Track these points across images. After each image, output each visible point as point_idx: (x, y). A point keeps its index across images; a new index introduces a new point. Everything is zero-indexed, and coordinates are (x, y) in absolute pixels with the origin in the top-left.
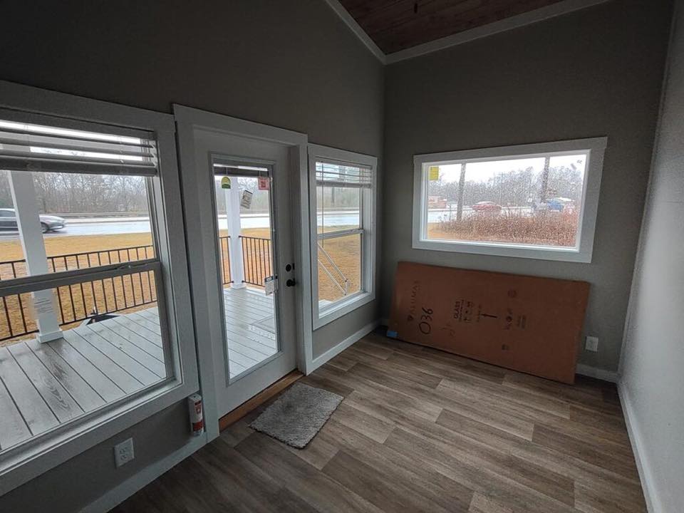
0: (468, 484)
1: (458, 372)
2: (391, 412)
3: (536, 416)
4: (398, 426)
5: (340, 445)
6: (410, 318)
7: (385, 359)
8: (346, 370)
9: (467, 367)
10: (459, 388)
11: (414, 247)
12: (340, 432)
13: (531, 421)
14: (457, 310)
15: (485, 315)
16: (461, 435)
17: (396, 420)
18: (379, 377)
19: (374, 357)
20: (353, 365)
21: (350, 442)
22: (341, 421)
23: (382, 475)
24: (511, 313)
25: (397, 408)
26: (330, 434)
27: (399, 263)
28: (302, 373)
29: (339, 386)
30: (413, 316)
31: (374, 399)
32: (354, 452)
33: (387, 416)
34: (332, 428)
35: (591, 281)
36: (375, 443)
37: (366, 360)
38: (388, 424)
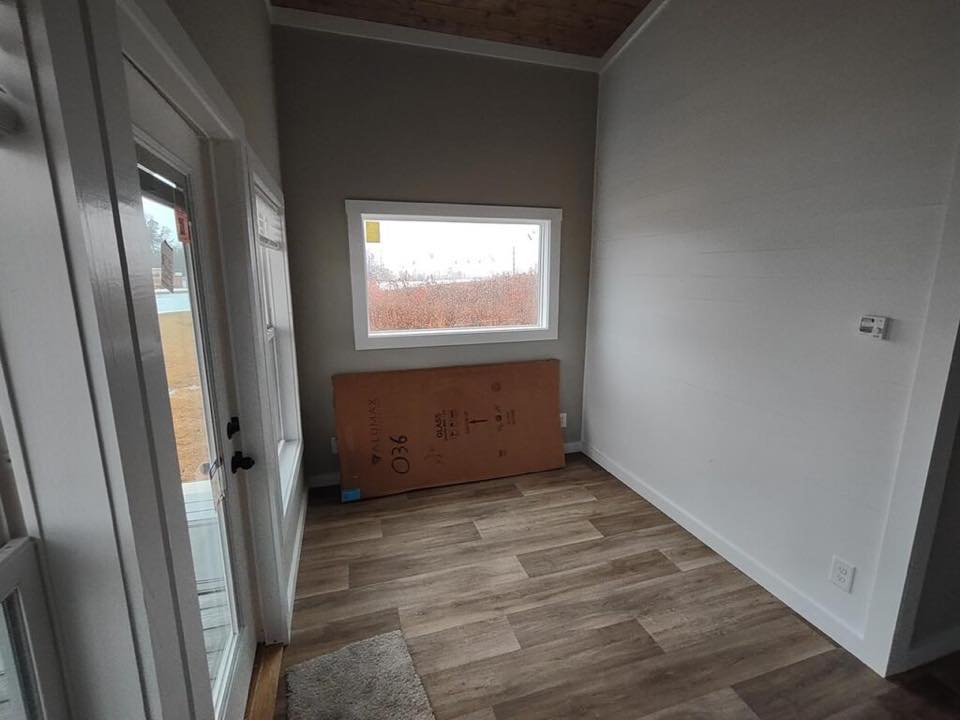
0: (623, 617)
1: (484, 504)
2: (477, 601)
3: (581, 511)
4: (506, 612)
5: (483, 699)
6: (375, 459)
7: (381, 536)
8: (346, 587)
9: (478, 494)
10: (503, 523)
11: (358, 348)
12: (461, 681)
13: (582, 519)
14: (438, 426)
15: (473, 422)
16: (564, 572)
17: (495, 605)
18: (405, 566)
19: (361, 542)
20: (348, 573)
21: (488, 682)
22: (441, 666)
23: (568, 686)
24: (499, 411)
25: (478, 591)
26: (453, 699)
27: (334, 378)
28: (280, 645)
29: (368, 618)
30: (378, 454)
31: (437, 601)
32: (509, 691)
33: (480, 610)
34: (444, 688)
35: (556, 357)
36: (512, 656)
37: (357, 552)
38: (495, 619)
